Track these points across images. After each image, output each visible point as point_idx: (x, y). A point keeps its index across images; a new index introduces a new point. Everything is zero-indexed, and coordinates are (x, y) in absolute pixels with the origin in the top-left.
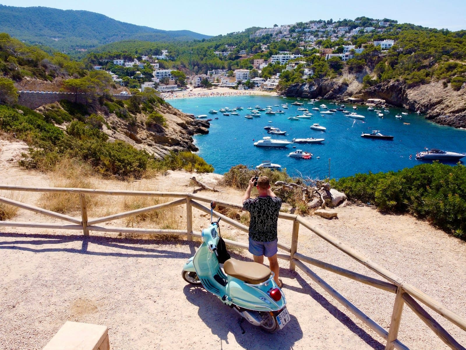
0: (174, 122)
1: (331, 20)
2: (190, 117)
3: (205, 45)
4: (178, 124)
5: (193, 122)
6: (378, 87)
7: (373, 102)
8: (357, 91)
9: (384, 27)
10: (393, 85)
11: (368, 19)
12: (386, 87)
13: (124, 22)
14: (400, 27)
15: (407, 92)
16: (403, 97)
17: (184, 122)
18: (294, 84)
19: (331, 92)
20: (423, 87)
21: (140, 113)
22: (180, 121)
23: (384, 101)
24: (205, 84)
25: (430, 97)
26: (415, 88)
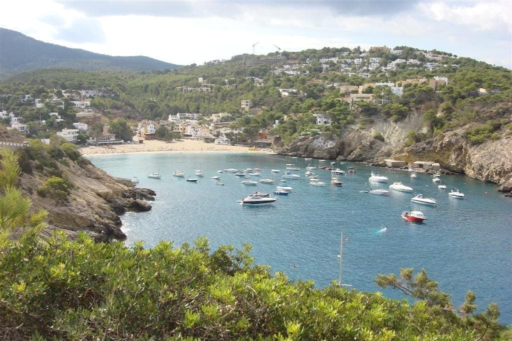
0: (93, 190)
1: (359, 47)
2: (125, 184)
3: (169, 78)
4: (99, 195)
5: (126, 191)
6: (428, 143)
7: (421, 166)
8: (398, 149)
9: (435, 61)
10: (450, 142)
11: (411, 49)
12: (439, 143)
13: (48, 43)
14: (458, 62)
15: (469, 152)
16: (465, 160)
17: (111, 191)
18: (300, 138)
19: (358, 150)
20: (491, 146)
21: (31, 174)
22: (103, 189)
23: (438, 164)
24: (163, 135)
25: (503, 159)
26: (480, 146)
